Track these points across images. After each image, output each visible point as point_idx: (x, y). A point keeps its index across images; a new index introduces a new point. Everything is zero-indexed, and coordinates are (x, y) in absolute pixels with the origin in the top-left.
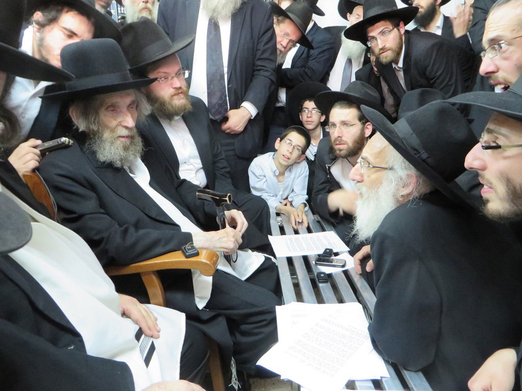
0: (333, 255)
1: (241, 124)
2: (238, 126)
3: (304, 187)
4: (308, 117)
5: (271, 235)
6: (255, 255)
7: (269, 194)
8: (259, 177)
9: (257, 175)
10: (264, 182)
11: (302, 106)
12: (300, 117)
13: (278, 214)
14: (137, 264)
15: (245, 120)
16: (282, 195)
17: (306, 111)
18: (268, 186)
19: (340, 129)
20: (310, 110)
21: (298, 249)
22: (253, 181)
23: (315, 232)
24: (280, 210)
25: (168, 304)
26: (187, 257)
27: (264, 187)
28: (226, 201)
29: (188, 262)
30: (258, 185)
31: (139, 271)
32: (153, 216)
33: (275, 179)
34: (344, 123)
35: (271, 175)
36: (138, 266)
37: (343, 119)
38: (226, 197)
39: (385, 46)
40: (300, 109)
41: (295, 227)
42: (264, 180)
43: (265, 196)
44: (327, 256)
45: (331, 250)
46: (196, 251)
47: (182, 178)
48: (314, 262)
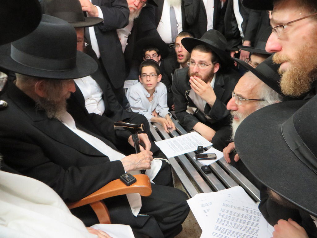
0: (204, 151)
3: (165, 102)
5: (156, 141)
6: (156, 161)
7: (144, 111)
8: (137, 100)
9: (135, 98)
10: (140, 103)
13: (152, 123)
14: (87, 198)
16: (151, 109)
18: (143, 105)
19: (198, 66)
21: (179, 149)
22: (132, 103)
23: (184, 134)
24: (154, 120)
25: (114, 221)
26: (128, 185)
27: (141, 106)
28: (141, 129)
29: (129, 189)
30: (136, 106)
31: (89, 202)
32: (88, 153)
33: (147, 100)
34: (201, 63)
35: (145, 97)
36: (88, 199)
41: (168, 132)
42: (140, 101)
43: (141, 112)
44: (200, 152)
46: (134, 179)
47: (90, 112)
48: (195, 158)
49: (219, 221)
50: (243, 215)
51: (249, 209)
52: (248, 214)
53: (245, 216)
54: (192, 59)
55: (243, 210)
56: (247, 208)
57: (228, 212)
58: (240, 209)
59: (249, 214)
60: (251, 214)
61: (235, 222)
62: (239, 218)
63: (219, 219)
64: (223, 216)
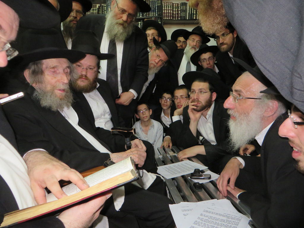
0: (201, 173)
1: (128, 102)
2: (126, 102)
4: (165, 102)
11: (162, 95)
12: (160, 101)
15: (130, 99)
17: (164, 99)
20: (166, 99)
28: (132, 132)
37: (200, 87)
38: (132, 130)
39: (223, 42)
40: (161, 97)
45: (199, 170)
48: (189, 178)
49: (196, 223)
50: (222, 220)
51: (230, 216)
52: (227, 219)
53: (224, 221)
54: (193, 89)
55: (223, 216)
56: (227, 215)
57: (207, 216)
58: (220, 215)
59: (229, 219)
60: (230, 220)
61: (213, 225)
62: (217, 222)
63: (196, 221)
64: (202, 220)
